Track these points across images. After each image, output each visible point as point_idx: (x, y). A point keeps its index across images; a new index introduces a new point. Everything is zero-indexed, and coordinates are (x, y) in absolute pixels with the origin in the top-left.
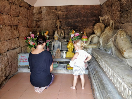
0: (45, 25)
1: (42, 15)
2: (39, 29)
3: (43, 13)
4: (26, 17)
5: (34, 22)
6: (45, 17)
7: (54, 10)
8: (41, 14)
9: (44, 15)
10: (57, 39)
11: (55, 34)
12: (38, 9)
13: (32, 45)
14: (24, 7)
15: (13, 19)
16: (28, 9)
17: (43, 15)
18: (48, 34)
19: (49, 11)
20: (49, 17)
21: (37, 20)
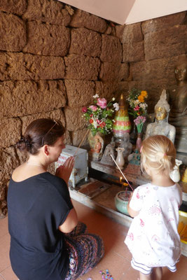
0: (148, 71)
1: (143, 45)
2: (134, 83)
3: (146, 40)
4: (94, 54)
5: (123, 65)
6: (150, 51)
7: (177, 26)
8: (142, 43)
9: (149, 43)
10: (162, 115)
11: (159, 102)
12: (134, 29)
13: (98, 127)
14: (85, 27)
15: (42, 64)
16: (100, 34)
17: (145, 46)
18: (145, 99)
19: (164, 29)
20: (163, 48)
21: (132, 59)
